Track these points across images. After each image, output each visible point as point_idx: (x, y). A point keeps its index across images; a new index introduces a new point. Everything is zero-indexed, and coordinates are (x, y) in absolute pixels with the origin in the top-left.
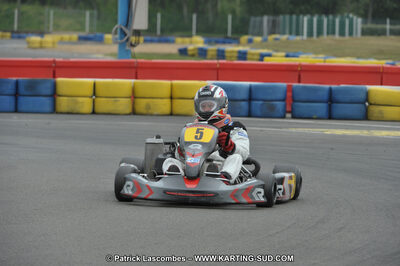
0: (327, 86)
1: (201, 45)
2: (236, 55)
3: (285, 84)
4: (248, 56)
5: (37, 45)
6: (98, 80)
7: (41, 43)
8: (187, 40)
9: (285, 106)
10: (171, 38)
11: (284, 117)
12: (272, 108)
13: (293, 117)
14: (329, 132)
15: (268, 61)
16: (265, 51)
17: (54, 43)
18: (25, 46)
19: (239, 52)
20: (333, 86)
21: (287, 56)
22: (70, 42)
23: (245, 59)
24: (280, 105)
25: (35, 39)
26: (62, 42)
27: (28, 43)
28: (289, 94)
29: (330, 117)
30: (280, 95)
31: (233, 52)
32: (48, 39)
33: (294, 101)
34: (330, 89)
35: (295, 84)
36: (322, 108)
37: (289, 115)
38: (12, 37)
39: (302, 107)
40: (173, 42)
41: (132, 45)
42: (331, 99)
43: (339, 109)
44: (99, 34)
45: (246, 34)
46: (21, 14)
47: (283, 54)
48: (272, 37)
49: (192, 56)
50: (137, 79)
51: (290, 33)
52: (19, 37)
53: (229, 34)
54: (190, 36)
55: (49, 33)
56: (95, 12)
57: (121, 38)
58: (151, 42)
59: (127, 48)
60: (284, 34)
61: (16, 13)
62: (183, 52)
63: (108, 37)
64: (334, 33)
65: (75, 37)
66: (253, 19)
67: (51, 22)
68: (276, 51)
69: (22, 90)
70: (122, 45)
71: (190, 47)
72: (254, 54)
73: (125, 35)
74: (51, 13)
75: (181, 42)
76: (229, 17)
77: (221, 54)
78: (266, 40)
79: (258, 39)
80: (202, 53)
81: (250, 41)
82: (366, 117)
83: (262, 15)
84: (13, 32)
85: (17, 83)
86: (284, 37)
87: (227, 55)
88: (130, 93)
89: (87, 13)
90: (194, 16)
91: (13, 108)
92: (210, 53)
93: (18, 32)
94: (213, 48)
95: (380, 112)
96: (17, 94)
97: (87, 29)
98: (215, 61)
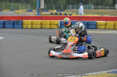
1: (56, 12)
2: (64, 14)
5: (17, 12)
6: (33, 21)
7: (18, 12)
8: (52, 11)
10: (48, 10)
14: (88, 32)
15: (72, 15)
16: (71, 13)
18: (14, 13)
19: (65, 13)
20: (88, 21)
21: (76, 14)
22: (25, 12)
23: (66, 15)
25: (17, 11)
26: (23, 12)
27: (15, 12)
32: (20, 11)
34: (88, 22)
35: (79, 21)
36: (86, 26)
38: (11, 11)
40: (49, 11)
41: (41, 12)
42: (88, 24)
43: (90, 26)
44: (31, 10)
45: (66, 9)
46: (13, 5)
47: (75, 14)
48: (72, 10)
49: (54, 14)
50: (42, 20)
51: (77, 9)
52: (13, 11)
53: (62, 9)
54: (53, 10)
55: (20, 10)
56: (30, 5)
57: (38, 11)
58: (44, 11)
59: (39, 13)
60: (75, 9)
61: (12, 5)
62: (52, 14)
63: (34, 10)
64: (87, 9)
65: (26, 10)
66: (68, 6)
67: (20, 7)
68: (74, 13)
69: (15, 23)
70: (38, 12)
71: (53, 13)
72: (68, 14)
73: (39, 10)
74: (20, 5)
75: (51, 11)
76: (62, 5)
77: (61, 14)
78: (71, 11)
79: (69, 10)
80: (56, 14)
81: (67, 11)
82: (96, 28)
83: (70, 5)
84: (11, 9)
85: (13, 21)
86: (75, 10)
87: (62, 14)
88: (40, 24)
89: (29, 5)
90: (54, 5)
91: (12, 27)
92: (58, 14)
93: (12, 9)
94: (59, 13)
95: (100, 27)
96: (13, 24)
97: (29, 9)
98: (60, 16)
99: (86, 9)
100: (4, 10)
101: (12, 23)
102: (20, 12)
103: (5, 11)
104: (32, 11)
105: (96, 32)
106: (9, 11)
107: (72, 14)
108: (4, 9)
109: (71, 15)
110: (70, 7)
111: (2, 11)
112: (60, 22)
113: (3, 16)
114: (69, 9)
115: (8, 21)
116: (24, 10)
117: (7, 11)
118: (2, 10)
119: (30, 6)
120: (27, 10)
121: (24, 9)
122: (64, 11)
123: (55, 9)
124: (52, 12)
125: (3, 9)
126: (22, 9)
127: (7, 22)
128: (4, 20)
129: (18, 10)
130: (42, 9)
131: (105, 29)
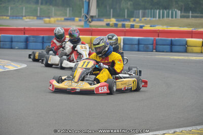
0: (170, 39)
1: (115, 22)
3: (153, 38)
4: (135, 27)
7: (49, 21)
8: (109, 20)
9: (153, 47)
10: (102, 19)
11: (152, 51)
12: (148, 48)
13: (156, 51)
14: (172, 57)
15: (144, 28)
16: (141, 24)
17: (55, 21)
19: (131, 25)
20: (173, 39)
21: (151, 26)
22: (61, 21)
23: (133, 27)
24: (151, 46)
25: (47, 20)
26: (58, 21)
27: (44, 21)
28: (155, 42)
29: (171, 51)
30: (151, 43)
31: (128, 25)
32: (52, 19)
33: (157, 45)
34: (171, 40)
35: (157, 38)
36: (168, 47)
37: (154, 51)
38: (37, 19)
39: (160, 47)
40: (103, 21)
41: (90, 22)
42: (172, 44)
43: (175, 48)
44: (73, 17)
45: (133, 17)
46: (41, 9)
47: (149, 26)
48: (143, 19)
49: (112, 26)
50: (92, 35)
51: (151, 17)
52: (40, 19)
53: (126, 17)
54: (110, 18)
55: (52, 17)
56: (71, 8)
57: (85, 19)
58: (94, 20)
59: (88, 23)
60: (148, 17)
61: (39, 8)
62: (108, 25)
63: (77, 19)
64: (169, 17)
65: (63, 19)
66: (135, 11)
67: (53, 13)
68: (147, 24)
69: (45, 40)
70: (86, 22)
71: (111, 23)
72: (137, 26)
73: (87, 18)
74: (53, 9)
75: (106, 21)
76: (126, 11)
77: (124, 26)
78: (141, 20)
79: (137, 20)
80: (116, 25)
81: (134, 20)
82: (186, 51)
83: (139, 10)
84: (37, 17)
85: (43, 37)
86: (149, 19)
87: (126, 26)
88: (89, 42)
89: (68, 9)
90: (112, 10)
91: (41, 48)
92: (119, 25)
93: (40, 17)
94: (120, 23)
95: (192, 49)
96: (43, 42)
97: (68, 15)
98: (124, 29)
99: (166, 17)
100: (24, 18)
101: (40, 40)
102: (53, 22)
103: (27, 18)
104: (73, 20)
105: (186, 58)
106: (33, 19)
107: (144, 26)
108: (25, 16)
109: (141, 27)
110: (139, 13)
111: (22, 19)
112: (124, 39)
113: (24, 28)
114: (138, 17)
115: (33, 37)
116: (59, 18)
117: (29, 18)
118: (21, 17)
119: (70, 10)
120: (66, 17)
121: (59, 16)
122: (129, 20)
123: (113, 17)
124: (108, 23)
125: (23, 16)
126: (56, 15)
127: (31, 39)
128: (27, 35)
129: (49, 17)
130: (92, 17)
131: (202, 53)
